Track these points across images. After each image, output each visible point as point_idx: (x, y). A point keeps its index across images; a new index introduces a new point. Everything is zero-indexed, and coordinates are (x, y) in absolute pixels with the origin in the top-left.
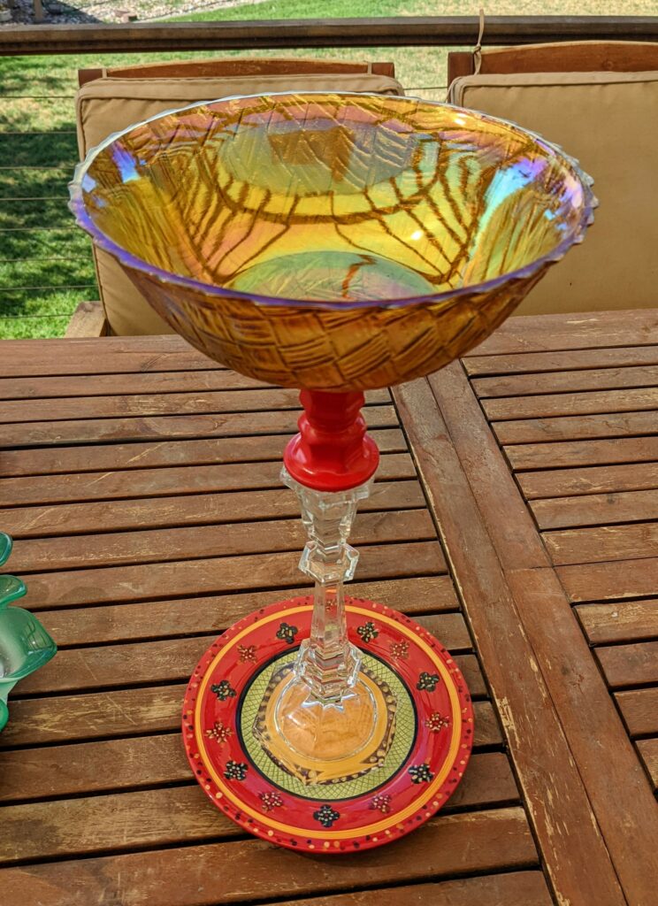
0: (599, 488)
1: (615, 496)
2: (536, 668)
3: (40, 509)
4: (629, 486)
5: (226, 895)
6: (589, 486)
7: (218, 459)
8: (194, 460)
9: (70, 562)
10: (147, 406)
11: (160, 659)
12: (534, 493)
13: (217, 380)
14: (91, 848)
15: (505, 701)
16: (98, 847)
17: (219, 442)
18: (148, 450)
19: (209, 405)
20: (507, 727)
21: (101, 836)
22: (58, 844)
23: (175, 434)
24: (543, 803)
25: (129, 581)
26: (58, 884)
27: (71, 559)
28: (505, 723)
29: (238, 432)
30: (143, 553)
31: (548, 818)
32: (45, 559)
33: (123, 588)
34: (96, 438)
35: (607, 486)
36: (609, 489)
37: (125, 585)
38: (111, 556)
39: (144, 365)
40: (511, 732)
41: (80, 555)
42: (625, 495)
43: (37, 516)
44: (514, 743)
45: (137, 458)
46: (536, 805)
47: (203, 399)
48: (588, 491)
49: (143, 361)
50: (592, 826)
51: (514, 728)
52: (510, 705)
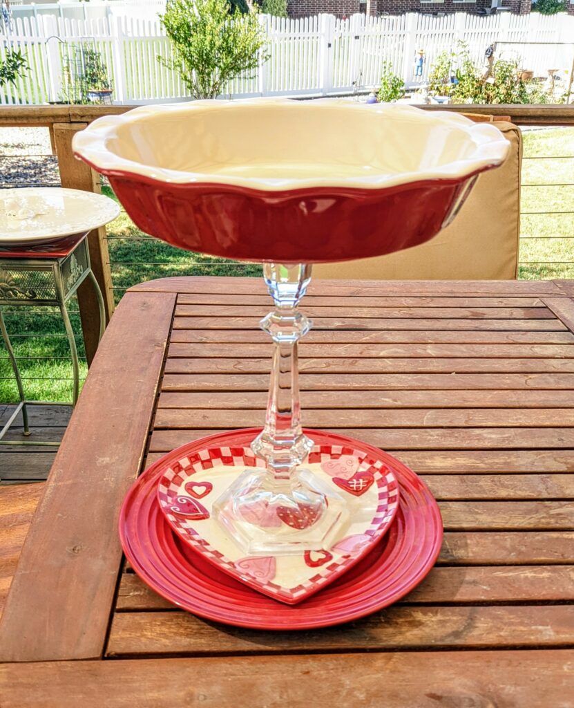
3: (306, 360)
5: (534, 559)
7: (430, 341)
8: (412, 341)
9: (340, 387)
10: (365, 312)
11: (429, 437)
13: (411, 302)
17: (427, 332)
18: (374, 335)
19: (411, 314)
23: (391, 327)
25: (389, 398)
27: (339, 385)
29: (440, 328)
30: (393, 385)
32: (320, 384)
33: (386, 401)
34: (332, 327)
37: (387, 400)
38: (369, 385)
39: (353, 293)
41: (346, 383)
43: (305, 363)
45: (368, 338)
47: (406, 311)
49: (351, 291)
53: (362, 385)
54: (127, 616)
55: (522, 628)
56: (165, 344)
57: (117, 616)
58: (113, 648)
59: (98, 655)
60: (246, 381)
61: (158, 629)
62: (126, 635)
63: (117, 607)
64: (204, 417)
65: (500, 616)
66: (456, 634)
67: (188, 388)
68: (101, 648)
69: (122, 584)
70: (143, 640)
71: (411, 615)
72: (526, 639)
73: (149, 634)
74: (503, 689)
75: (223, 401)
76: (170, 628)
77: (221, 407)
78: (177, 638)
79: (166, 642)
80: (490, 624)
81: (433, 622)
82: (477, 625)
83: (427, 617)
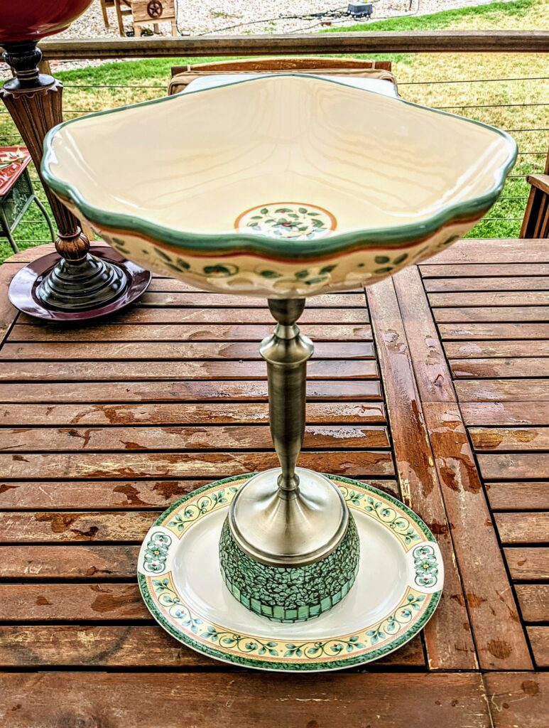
0: (500, 355)
1: (512, 361)
2: (432, 464)
3: (122, 345)
4: (522, 354)
6: (494, 353)
7: (240, 321)
12: (452, 355)
14: (126, 540)
15: (407, 481)
16: (131, 539)
18: (195, 313)
20: (405, 497)
21: (133, 534)
22: (108, 535)
26: (104, 558)
28: (403, 494)
30: (184, 375)
32: (121, 374)
35: (507, 353)
36: (509, 355)
42: (519, 360)
45: (188, 317)
48: (492, 355)
50: (452, 561)
51: (409, 498)
52: (409, 483)
53: (157, 375)
55: (158, 650)
56: (10, 326)
60: (59, 370)
64: (7, 413)
65: (147, 637)
66: (103, 656)
67: (8, 378)
71: (76, 635)
72: (156, 661)
74: (114, 712)
75: (30, 394)
77: (27, 400)
80: (135, 645)
81: (90, 641)
82: (124, 646)
83: (88, 638)
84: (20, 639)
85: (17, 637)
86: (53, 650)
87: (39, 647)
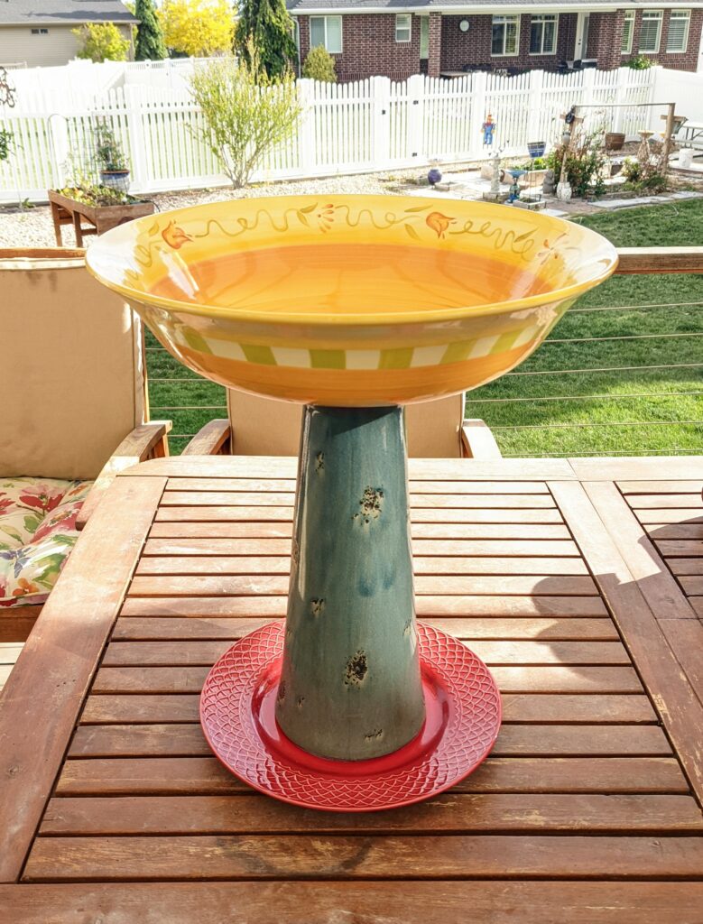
2: (685, 679)
12: (680, 572)
15: (659, 696)
20: (661, 710)
24: (692, 757)
28: (659, 708)
31: (696, 767)
40: (665, 715)
44: (668, 721)
46: (687, 758)
51: (667, 712)
52: (663, 698)
54: (47, 841)
55: (411, 859)
56: (144, 540)
57: (38, 840)
58: (28, 873)
59: (14, 879)
61: (72, 854)
62: (42, 860)
63: (40, 832)
65: (394, 846)
66: (348, 864)
68: (18, 873)
69: (48, 808)
70: (57, 865)
71: (310, 844)
72: (411, 870)
73: (63, 859)
76: (83, 853)
78: (89, 864)
79: (76, 867)
80: (382, 854)
81: (329, 851)
82: (369, 855)
83: (325, 847)
84: (245, 848)
85: (241, 846)
86: (287, 859)
87: (271, 856)
